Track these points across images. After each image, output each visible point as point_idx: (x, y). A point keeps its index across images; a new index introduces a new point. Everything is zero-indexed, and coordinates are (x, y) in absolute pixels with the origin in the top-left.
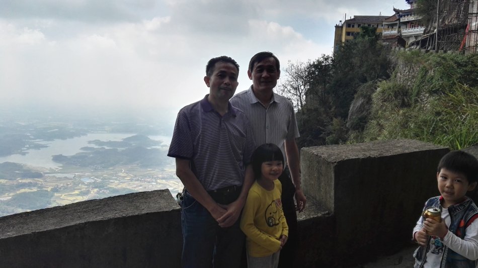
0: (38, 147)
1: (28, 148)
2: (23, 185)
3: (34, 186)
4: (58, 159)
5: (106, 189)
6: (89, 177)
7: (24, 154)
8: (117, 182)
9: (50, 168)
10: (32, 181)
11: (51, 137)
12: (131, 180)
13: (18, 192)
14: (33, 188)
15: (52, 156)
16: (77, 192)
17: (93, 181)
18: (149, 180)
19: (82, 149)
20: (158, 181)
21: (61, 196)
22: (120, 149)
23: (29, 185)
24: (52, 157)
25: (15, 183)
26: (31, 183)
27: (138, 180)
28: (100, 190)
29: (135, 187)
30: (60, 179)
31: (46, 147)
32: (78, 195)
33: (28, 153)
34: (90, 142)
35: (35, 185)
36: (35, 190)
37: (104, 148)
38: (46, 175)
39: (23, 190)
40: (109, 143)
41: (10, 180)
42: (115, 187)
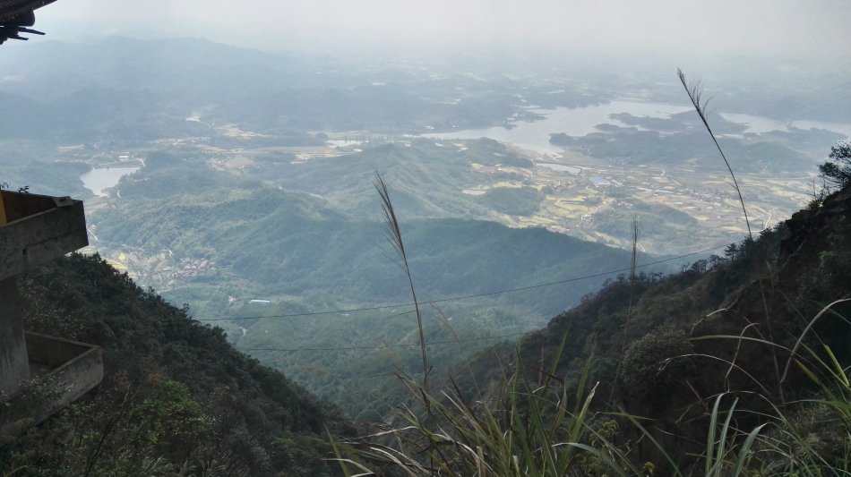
0: (533, 118)
1: (517, 119)
2: (503, 177)
3: (519, 180)
4: (558, 140)
5: (629, 201)
6: (604, 176)
7: (509, 127)
8: (648, 191)
9: (545, 154)
10: (516, 172)
11: (553, 102)
12: (675, 191)
13: (495, 186)
14: (516, 183)
15: (551, 135)
16: (580, 198)
17: (609, 183)
18: (708, 196)
19: (599, 127)
20: (727, 201)
21: (556, 201)
22: (663, 133)
23: (512, 177)
24: (550, 137)
25: (492, 171)
26: (514, 174)
27: (687, 193)
28: (619, 201)
29: (679, 206)
30: (557, 174)
31: (543, 118)
32: (582, 203)
33: (515, 126)
34: (613, 116)
35: (520, 178)
36: (519, 185)
37: (635, 129)
38: (538, 164)
39: (502, 184)
40: (647, 121)
41: (487, 165)
42: (645, 201)
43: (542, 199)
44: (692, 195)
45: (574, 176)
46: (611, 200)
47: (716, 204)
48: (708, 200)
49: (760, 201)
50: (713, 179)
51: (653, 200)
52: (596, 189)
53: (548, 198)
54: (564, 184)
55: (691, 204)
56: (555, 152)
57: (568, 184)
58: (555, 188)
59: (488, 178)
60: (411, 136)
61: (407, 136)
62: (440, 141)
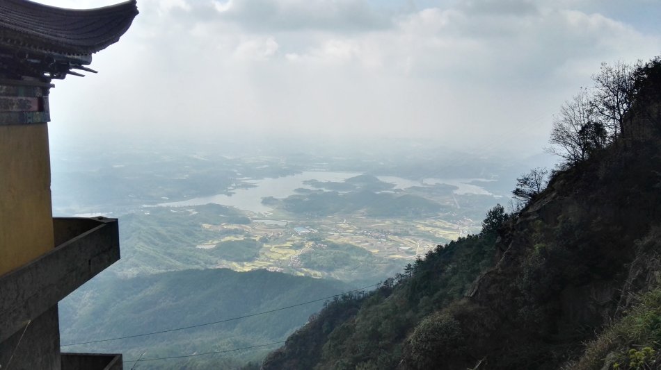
0: (246, 186)
1: (235, 188)
2: (228, 232)
3: (241, 234)
4: (267, 201)
5: (323, 243)
6: (304, 226)
7: (229, 195)
8: (336, 234)
9: (259, 213)
10: (238, 228)
11: (260, 175)
12: (355, 233)
13: (223, 240)
14: (239, 236)
16: (289, 244)
17: (308, 231)
18: (377, 235)
19: (296, 190)
20: (389, 237)
21: (271, 248)
22: (341, 193)
23: (235, 232)
24: (261, 200)
25: (219, 228)
26: (236, 229)
27: (363, 234)
28: (316, 244)
29: (359, 243)
30: (270, 227)
31: (255, 186)
32: (290, 248)
33: (234, 193)
34: (305, 183)
35: (242, 232)
36: (241, 238)
37: (322, 190)
38: (254, 221)
39: (228, 238)
40: (329, 185)
41: (215, 224)
42: (334, 241)
43: (261, 247)
44: (366, 235)
45: (282, 228)
46: (311, 243)
47: (382, 240)
48: (377, 238)
49: (410, 235)
50: (378, 223)
51: (340, 241)
52: (299, 236)
53: (265, 245)
54: (275, 234)
55: (367, 242)
56: (267, 210)
57: (279, 234)
58: (270, 238)
59: (216, 235)
60: (149, 206)
61: (145, 206)
62: (174, 208)
